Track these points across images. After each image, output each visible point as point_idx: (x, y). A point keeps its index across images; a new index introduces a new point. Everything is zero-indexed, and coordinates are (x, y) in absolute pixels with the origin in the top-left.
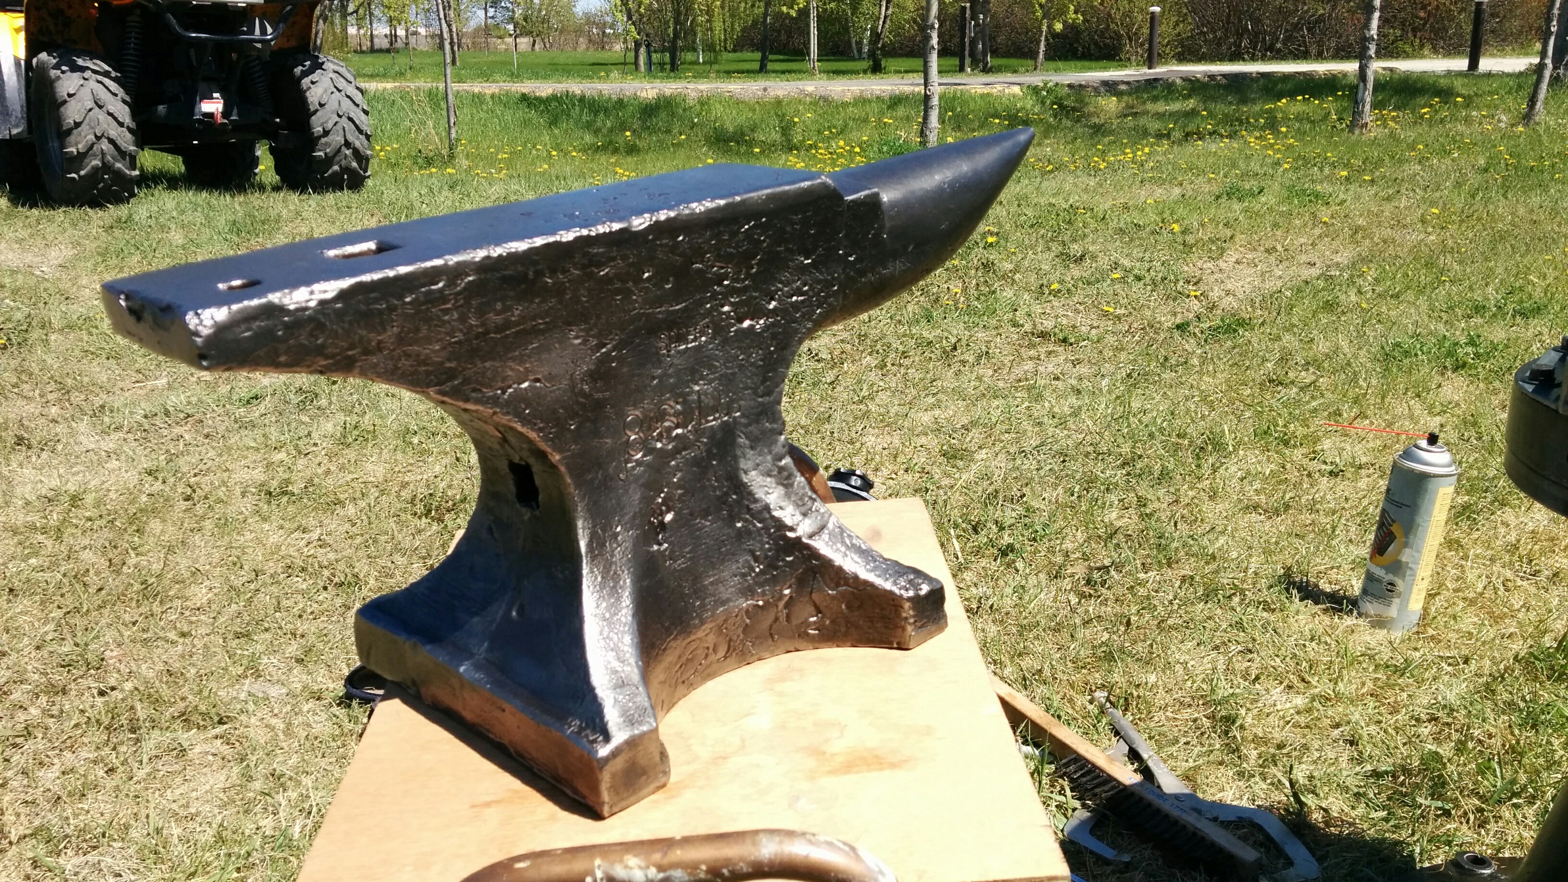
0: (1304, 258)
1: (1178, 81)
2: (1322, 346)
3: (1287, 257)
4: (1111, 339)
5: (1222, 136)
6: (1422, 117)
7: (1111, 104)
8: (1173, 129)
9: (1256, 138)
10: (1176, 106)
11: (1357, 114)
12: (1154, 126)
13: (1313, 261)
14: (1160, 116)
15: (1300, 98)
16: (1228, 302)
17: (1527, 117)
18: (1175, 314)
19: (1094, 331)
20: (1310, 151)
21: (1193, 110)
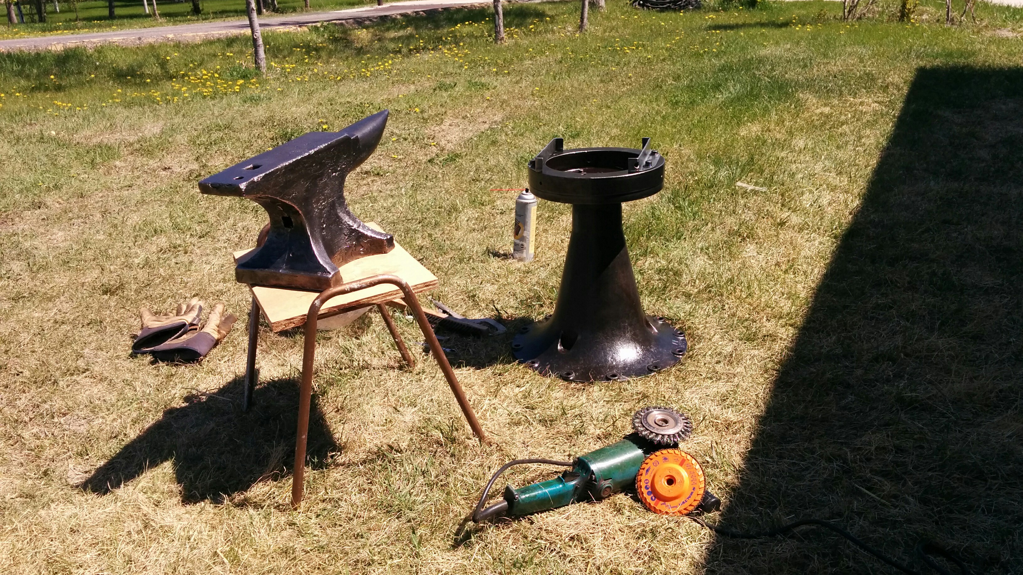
0: (481, 120)
1: (399, 17)
2: (492, 162)
3: (473, 120)
4: (399, 171)
5: (429, 49)
6: (530, 30)
7: (363, 35)
8: (402, 47)
9: (448, 50)
10: (401, 33)
11: (497, 32)
12: (392, 46)
13: (485, 120)
14: (393, 40)
15: (467, 23)
16: (449, 146)
17: (581, 27)
18: (426, 155)
19: (390, 168)
20: (477, 57)
21: (410, 34)
